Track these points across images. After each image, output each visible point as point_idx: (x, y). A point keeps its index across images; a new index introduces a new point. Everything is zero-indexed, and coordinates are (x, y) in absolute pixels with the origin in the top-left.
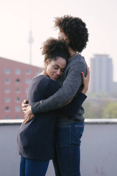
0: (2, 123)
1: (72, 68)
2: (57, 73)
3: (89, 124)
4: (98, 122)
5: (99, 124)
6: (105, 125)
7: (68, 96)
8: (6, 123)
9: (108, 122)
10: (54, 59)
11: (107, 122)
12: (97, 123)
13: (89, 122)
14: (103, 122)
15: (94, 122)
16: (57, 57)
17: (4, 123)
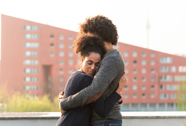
0: (51, 117)
1: (103, 63)
2: (91, 68)
3: (139, 118)
4: (148, 116)
5: (149, 118)
6: (155, 119)
7: (94, 91)
8: (54, 117)
9: (159, 116)
10: (87, 55)
11: (157, 116)
12: (147, 118)
13: (139, 116)
14: (153, 117)
15: (144, 117)
16: (89, 53)
17: (52, 117)
